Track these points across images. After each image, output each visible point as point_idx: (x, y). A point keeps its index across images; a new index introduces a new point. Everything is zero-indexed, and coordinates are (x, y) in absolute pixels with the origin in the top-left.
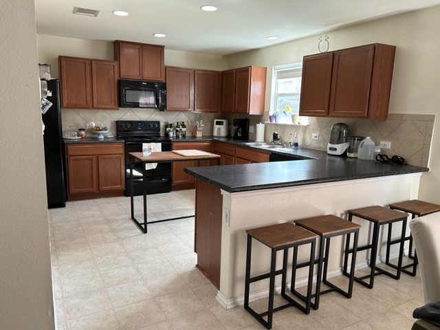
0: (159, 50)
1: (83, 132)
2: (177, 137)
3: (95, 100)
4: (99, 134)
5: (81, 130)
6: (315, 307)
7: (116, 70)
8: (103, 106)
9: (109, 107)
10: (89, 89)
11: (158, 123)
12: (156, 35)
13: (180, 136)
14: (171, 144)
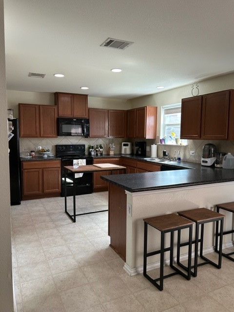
0: (84, 97)
1: (33, 153)
2: (97, 155)
3: (42, 132)
4: (44, 154)
6: (195, 275)
7: (56, 112)
8: (47, 136)
10: (38, 124)
11: (84, 146)
12: (82, 88)
13: (99, 155)
14: (93, 160)
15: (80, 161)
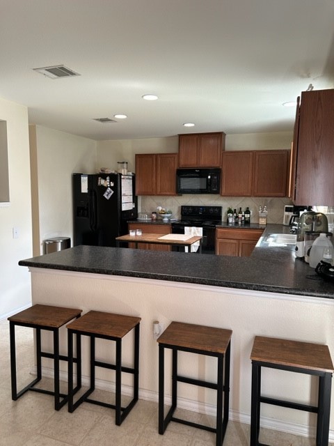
0: (219, 136)
1: (154, 215)
2: (236, 223)
3: (159, 188)
4: (164, 217)
5: (153, 213)
7: (176, 162)
8: (165, 193)
9: (168, 193)
10: (154, 179)
11: (220, 208)
12: (186, 125)
13: (240, 223)
14: (215, 229)
15: (193, 228)
